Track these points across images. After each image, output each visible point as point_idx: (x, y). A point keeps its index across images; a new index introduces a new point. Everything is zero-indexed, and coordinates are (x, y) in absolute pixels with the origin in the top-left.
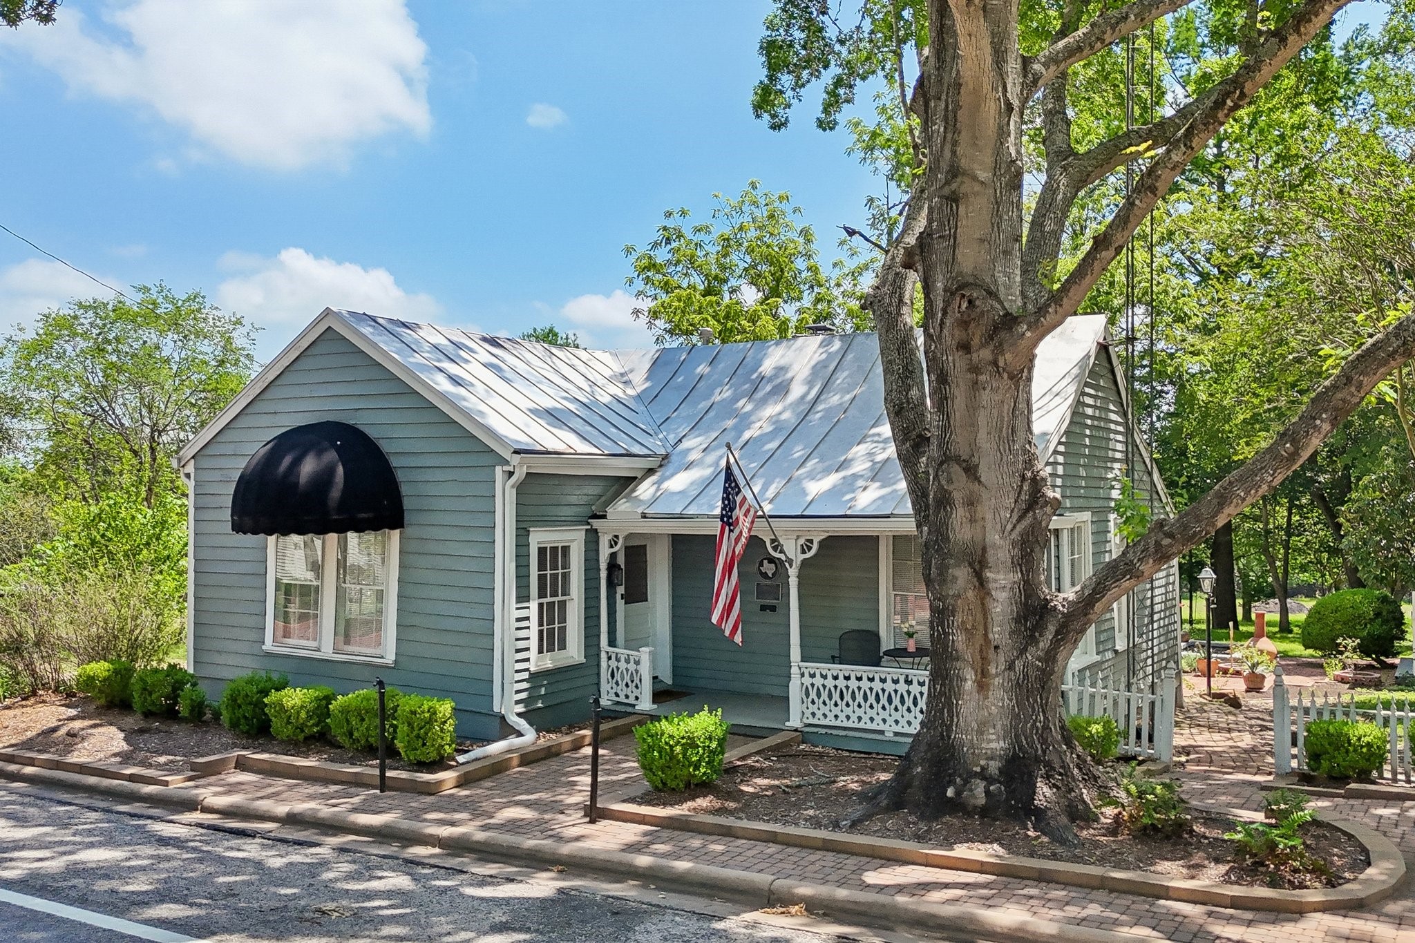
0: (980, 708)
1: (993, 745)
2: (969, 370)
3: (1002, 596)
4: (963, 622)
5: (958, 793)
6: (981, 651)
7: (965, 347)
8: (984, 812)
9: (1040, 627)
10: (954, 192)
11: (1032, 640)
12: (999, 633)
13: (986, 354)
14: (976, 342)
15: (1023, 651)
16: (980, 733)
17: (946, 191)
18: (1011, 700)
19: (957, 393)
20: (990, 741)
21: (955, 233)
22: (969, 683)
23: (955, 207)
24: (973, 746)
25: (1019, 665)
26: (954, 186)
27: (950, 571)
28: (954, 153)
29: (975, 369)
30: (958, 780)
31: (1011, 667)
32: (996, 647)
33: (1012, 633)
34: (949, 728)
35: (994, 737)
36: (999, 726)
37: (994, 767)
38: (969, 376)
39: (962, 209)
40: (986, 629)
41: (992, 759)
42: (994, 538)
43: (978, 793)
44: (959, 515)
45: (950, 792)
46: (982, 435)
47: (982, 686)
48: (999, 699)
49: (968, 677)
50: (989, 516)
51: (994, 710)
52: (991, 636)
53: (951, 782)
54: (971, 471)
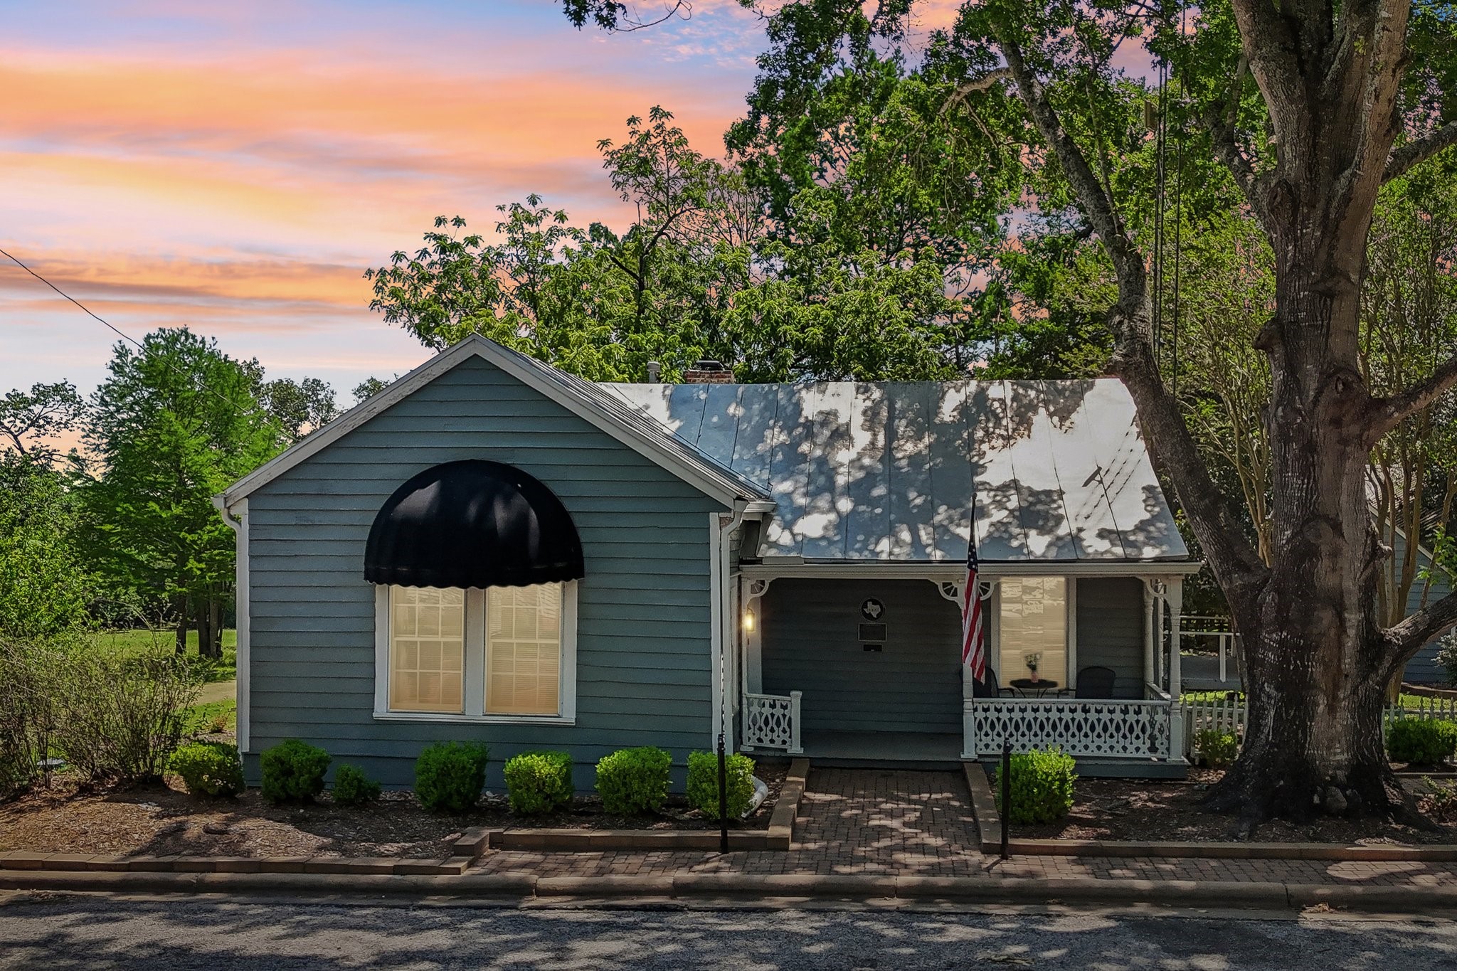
0: (1329, 727)
1: (1338, 757)
2: (1338, 442)
3: (1352, 632)
4: (1323, 657)
5: (1323, 799)
6: (1334, 679)
7: (1337, 422)
8: (1348, 814)
9: (1379, 657)
10: (1329, 289)
11: (1373, 668)
12: (1348, 663)
13: (1355, 429)
14: (1346, 419)
15: (1365, 678)
16: (1329, 748)
17: (1321, 287)
18: (1354, 719)
19: (1325, 460)
20: (1336, 754)
21: (1329, 323)
22: (1322, 707)
23: (1329, 302)
24: (1323, 759)
25: (1361, 690)
26: (1329, 284)
27: (1316, 613)
28: (1330, 255)
29: (1344, 441)
30: (1319, 789)
31: (1355, 692)
32: (1346, 676)
33: (1357, 663)
34: (1303, 747)
35: (1339, 751)
36: (1343, 742)
37: (1341, 774)
38: (1338, 447)
39: (1336, 304)
40: (1339, 660)
41: (1338, 769)
42: (1348, 584)
43: (1339, 798)
44: (1324, 564)
45: (1316, 799)
46: (1344, 498)
47: (1332, 709)
48: (1344, 718)
49: (1321, 702)
50: (1346, 566)
51: (1339, 728)
52: (1343, 666)
53: (1314, 792)
54: (1337, 527)
